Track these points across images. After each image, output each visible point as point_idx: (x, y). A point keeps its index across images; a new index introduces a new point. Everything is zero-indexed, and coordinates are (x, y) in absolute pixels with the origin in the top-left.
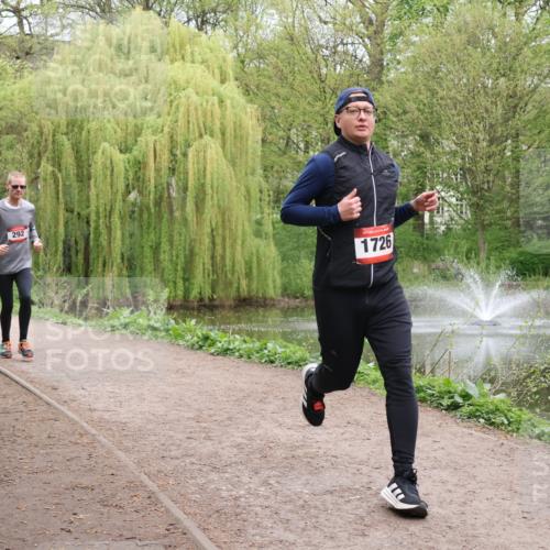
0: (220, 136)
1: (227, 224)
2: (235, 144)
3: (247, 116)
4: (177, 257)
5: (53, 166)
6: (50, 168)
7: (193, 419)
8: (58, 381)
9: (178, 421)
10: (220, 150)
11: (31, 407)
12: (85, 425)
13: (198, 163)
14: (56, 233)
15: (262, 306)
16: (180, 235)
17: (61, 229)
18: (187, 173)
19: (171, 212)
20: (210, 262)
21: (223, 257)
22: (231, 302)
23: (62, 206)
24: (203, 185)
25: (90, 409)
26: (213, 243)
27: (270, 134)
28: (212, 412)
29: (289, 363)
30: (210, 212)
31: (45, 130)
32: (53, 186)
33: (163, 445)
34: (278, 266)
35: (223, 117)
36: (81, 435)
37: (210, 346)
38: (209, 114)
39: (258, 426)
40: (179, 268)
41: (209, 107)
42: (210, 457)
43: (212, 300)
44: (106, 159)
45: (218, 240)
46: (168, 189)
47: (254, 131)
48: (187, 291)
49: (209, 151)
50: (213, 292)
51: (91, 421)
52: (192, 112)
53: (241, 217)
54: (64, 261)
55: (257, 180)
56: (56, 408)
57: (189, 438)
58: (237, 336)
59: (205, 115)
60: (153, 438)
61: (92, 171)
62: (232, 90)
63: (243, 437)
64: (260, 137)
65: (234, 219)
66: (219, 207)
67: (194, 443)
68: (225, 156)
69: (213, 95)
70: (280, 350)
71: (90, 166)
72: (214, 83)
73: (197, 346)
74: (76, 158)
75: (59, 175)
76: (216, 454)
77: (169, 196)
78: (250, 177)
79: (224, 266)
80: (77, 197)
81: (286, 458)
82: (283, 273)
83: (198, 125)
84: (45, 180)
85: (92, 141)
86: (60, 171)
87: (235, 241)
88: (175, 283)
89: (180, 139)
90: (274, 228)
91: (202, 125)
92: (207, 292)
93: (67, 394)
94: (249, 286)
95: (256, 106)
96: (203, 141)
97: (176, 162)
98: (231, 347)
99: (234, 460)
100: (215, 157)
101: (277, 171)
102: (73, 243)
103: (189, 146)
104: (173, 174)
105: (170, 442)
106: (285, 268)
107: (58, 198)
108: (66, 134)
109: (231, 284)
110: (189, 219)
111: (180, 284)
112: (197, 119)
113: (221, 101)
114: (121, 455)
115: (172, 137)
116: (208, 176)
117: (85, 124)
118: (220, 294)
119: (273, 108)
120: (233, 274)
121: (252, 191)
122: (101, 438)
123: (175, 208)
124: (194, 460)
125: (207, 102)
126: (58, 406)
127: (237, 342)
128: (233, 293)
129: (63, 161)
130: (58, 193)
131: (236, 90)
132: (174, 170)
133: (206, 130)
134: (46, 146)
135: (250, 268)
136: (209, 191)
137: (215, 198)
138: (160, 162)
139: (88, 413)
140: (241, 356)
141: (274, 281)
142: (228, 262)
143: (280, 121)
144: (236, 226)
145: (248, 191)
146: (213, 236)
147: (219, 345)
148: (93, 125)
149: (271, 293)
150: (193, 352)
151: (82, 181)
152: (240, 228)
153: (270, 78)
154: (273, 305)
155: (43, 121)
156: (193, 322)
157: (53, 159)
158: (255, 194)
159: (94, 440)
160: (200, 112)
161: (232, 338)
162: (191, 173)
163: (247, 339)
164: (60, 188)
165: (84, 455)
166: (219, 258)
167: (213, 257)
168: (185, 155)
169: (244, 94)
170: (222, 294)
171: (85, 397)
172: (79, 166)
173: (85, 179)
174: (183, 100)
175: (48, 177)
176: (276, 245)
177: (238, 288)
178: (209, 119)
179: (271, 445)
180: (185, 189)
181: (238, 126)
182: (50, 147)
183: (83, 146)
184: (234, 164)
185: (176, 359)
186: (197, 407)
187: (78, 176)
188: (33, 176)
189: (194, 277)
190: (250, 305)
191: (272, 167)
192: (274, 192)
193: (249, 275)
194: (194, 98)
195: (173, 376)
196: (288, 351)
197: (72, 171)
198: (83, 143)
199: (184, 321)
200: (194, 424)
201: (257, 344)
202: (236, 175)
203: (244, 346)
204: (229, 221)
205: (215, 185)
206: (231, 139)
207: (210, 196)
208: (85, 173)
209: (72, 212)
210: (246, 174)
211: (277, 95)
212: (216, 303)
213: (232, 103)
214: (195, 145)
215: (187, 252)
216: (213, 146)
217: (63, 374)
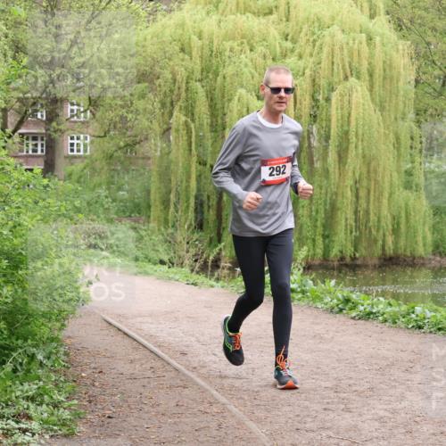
0: (367, 78)
1: (372, 175)
2: (383, 86)
3: (399, 54)
4: (317, 212)
5: (186, 115)
6: (183, 118)
7: (332, 389)
8: (188, 346)
9: (315, 390)
10: (368, 93)
11: (159, 373)
12: (215, 392)
13: (342, 109)
14: (188, 187)
15: (411, 266)
16: (321, 189)
17: (193, 184)
18: (330, 120)
19: (311, 163)
20: (354, 217)
21: (367, 212)
22: (376, 261)
23: (195, 159)
24: (347, 133)
25: (221, 377)
26: (357, 197)
27: (424, 73)
28: (352, 382)
29: (440, 329)
30: (354, 162)
31: (178, 77)
32: (185, 138)
33: (298, 416)
34: (430, 222)
35: (372, 56)
36: (211, 404)
37: (351, 309)
38: (356, 53)
39: (402, 398)
40: (319, 224)
41: (356, 47)
42: (348, 431)
43: (354, 258)
44: (242, 107)
45: (362, 193)
46: (309, 138)
47: (406, 71)
48: (327, 249)
49: (355, 95)
50: (356, 250)
51: (221, 389)
52: (337, 51)
53: (389, 167)
54: (196, 218)
55: (408, 125)
56: (184, 375)
57: (325, 409)
58: (381, 299)
59: (351, 56)
60: (288, 409)
61: (227, 120)
62: (382, 26)
63: (386, 410)
64: (413, 78)
65: (381, 169)
66: (364, 157)
67: (332, 415)
68: (373, 100)
69: (361, 32)
70: (429, 314)
71: (225, 115)
72: (363, 19)
73: (336, 309)
74: (210, 106)
75: (192, 126)
76: (355, 428)
77: (310, 146)
78: (400, 122)
79: (368, 221)
80: (210, 149)
81: (434, 434)
82: (435, 229)
83: (343, 66)
84: (177, 131)
85: (228, 88)
86: (193, 121)
87: (381, 194)
88: (314, 240)
89: (323, 82)
90: (426, 179)
91: (347, 67)
92: (349, 251)
93: (197, 359)
94: (396, 243)
95: (409, 42)
96: (348, 84)
97: (318, 107)
98: (374, 311)
99: (375, 434)
100: (361, 101)
101: (431, 115)
102: (205, 198)
103: (333, 90)
104: (315, 122)
105: (306, 413)
106: (438, 222)
107: (190, 150)
108: (200, 81)
109: (376, 241)
110: (331, 170)
111: (320, 241)
112: (343, 60)
113: (370, 39)
114: (253, 426)
115: (314, 80)
116: (353, 123)
117: (221, 69)
118: (362, 252)
119: (429, 44)
120: (378, 231)
121: (402, 138)
122: (231, 407)
123: (315, 159)
124: (331, 434)
125: (354, 40)
126: (187, 372)
127: (381, 305)
128: (378, 251)
129: (197, 110)
130: (190, 144)
131: (387, 25)
132: (315, 117)
133: (352, 72)
134: (179, 95)
135: (398, 224)
136: (353, 139)
137: (360, 147)
138: (300, 109)
139: (218, 380)
140: (386, 321)
141: (424, 238)
142: (372, 217)
143: (436, 58)
144: (383, 177)
145: (398, 138)
146: (357, 190)
147: (362, 308)
148: (229, 70)
149: (420, 251)
150: (331, 316)
151: (216, 131)
152: (387, 179)
153: (426, 9)
154: (423, 265)
155: (176, 68)
156: (333, 282)
157: (186, 108)
158: (406, 142)
159: (224, 409)
160: (346, 51)
161: (375, 300)
162: (334, 120)
163: (392, 301)
164: (193, 139)
165: (214, 425)
166: (361, 213)
167: (356, 212)
168: (328, 100)
169: (396, 29)
170: (364, 252)
171: (215, 363)
172: (213, 115)
173: (219, 129)
174: (327, 39)
175: (181, 127)
176: (427, 197)
177: (383, 246)
178: (356, 59)
179: (418, 419)
180: (327, 138)
181: (388, 66)
182: (184, 95)
183: (217, 93)
184: (382, 109)
185: (313, 323)
186: (335, 375)
187: (211, 126)
188: (165, 126)
189: (336, 234)
190: (397, 264)
191: (426, 111)
192: (427, 139)
193: (396, 231)
194: (340, 37)
195: (310, 341)
196: (438, 315)
197: (206, 120)
198: (217, 90)
199: (324, 282)
200: (332, 395)
201: (404, 308)
202: (384, 121)
203: (389, 309)
204: (376, 172)
205: (360, 132)
206: (380, 80)
207: (354, 145)
208: (220, 121)
209: (205, 164)
210: (396, 119)
211: (434, 29)
212: (359, 262)
213: (382, 40)
214: (340, 89)
215: (328, 207)
216: (359, 89)
217: (193, 339)
